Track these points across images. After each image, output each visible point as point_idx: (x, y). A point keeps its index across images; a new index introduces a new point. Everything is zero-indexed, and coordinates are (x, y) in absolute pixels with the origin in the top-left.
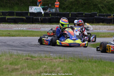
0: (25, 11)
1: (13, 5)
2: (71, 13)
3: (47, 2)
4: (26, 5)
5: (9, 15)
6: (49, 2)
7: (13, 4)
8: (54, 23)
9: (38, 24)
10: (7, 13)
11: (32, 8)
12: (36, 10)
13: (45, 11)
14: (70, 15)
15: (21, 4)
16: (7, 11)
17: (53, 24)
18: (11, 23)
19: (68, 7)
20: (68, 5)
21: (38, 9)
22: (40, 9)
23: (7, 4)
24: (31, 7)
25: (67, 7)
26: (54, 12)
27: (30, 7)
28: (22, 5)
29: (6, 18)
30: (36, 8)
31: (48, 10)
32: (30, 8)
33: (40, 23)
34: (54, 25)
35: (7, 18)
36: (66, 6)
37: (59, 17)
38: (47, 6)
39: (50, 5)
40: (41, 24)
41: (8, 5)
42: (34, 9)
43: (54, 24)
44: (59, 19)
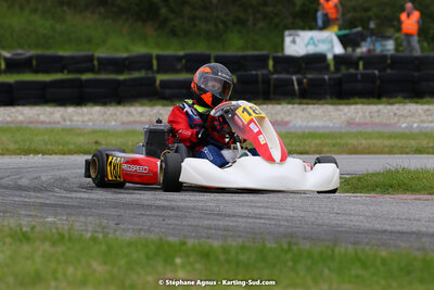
0: (256, 53)
1: (221, 26)
3: (367, 10)
4: (277, 26)
6: (374, 9)
7: (223, 22)
8: (358, 100)
9: (289, 103)
10: (179, 59)
11: (297, 39)
12: (316, 46)
13: (354, 51)
16: (181, 53)
17: (352, 101)
18: (176, 103)
21: (323, 41)
22: (331, 41)
23: (197, 22)
24: (292, 32)
26: (392, 52)
27: (287, 33)
28: (261, 25)
29: (158, 82)
30: (312, 38)
31: (363, 44)
32: (288, 40)
33: (298, 101)
34: (353, 107)
35: (162, 82)
37: (376, 72)
38: (359, 29)
39: (372, 25)
40: (300, 104)
41: (203, 26)
42: (306, 40)
43: (356, 103)
44: (378, 82)
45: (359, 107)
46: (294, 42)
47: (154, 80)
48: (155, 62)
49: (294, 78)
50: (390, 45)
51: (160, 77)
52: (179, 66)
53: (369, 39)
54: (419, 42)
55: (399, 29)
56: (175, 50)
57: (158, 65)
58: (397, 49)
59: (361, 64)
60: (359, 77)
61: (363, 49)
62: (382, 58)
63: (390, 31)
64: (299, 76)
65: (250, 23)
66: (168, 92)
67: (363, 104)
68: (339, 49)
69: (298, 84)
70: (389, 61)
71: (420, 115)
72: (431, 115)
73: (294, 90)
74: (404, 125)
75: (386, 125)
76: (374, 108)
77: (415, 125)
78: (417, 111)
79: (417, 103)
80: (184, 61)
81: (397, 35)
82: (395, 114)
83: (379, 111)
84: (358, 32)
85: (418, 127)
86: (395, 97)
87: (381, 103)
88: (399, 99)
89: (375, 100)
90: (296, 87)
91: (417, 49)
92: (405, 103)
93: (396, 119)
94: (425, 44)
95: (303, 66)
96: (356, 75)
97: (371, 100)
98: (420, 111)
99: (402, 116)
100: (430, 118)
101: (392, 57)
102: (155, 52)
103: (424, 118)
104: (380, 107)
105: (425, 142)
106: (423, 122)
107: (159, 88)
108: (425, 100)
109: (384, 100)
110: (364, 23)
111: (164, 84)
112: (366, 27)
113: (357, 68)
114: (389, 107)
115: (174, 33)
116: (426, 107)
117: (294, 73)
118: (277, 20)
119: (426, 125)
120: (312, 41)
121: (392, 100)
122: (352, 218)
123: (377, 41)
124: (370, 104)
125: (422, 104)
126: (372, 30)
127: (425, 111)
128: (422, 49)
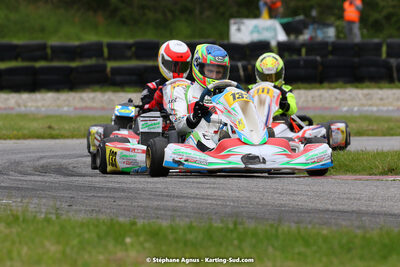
0: (203, 41)
1: (169, 15)
2: (389, 40)
4: (223, 14)
5: (138, 57)
7: (171, 11)
8: (300, 85)
10: (129, 47)
11: (243, 28)
12: (258, 32)
13: (297, 37)
14: (384, 49)
15: (201, 13)
16: (131, 41)
17: (295, 86)
18: (127, 89)
19: (394, 19)
20: (391, 10)
21: (267, 29)
22: (275, 30)
23: (147, 11)
24: (238, 20)
25: (388, 17)
27: (232, 21)
28: (208, 13)
29: (109, 69)
30: (256, 27)
31: (305, 31)
32: (233, 28)
34: (296, 91)
36: (385, 13)
37: (318, 58)
38: (301, 17)
39: (314, 13)
41: (151, 15)
42: (251, 28)
44: (320, 68)
45: (302, 92)
46: (239, 30)
47: (105, 67)
48: (106, 51)
49: (240, 64)
50: (331, 33)
51: (111, 65)
52: (129, 53)
53: (311, 27)
54: (360, 29)
55: (341, 17)
56: (124, 38)
57: (109, 53)
58: (337, 36)
59: (304, 51)
60: (302, 63)
61: (305, 37)
62: (324, 45)
63: (332, 19)
64: (245, 63)
65: (197, 11)
66: (118, 78)
67: (306, 88)
68: (282, 37)
69: (244, 70)
70: (330, 48)
71: (360, 99)
72: (371, 99)
73: (240, 76)
74: (345, 109)
75: (326, 109)
76: (316, 93)
77: (356, 109)
78: (357, 94)
79: (357, 87)
80: (133, 49)
81: (338, 23)
82: (337, 99)
83: (320, 96)
84: (300, 21)
85: (359, 110)
86: (337, 82)
87: (323, 88)
88: (340, 83)
89: (318, 85)
90: (242, 73)
91: (357, 36)
92: (345, 88)
93: (337, 102)
94: (365, 31)
95: (248, 53)
96: (299, 61)
97: (313, 85)
98: (360, 96)
99: (343, 100)
100: (370, 102)
101: (333, 43)
102: (106, 40)
103: (364, 101)
104: (323, 92)
105: (364, 125)
106: (363, 105)
107: (109, 75)
108: (364, 85)
109: (326, 84)
110: (306, 11)
111: (115, 71)
112: (307, 15)
113: (299, 54)
114: (330, 92)
115: (124, 22)
116: (366, 91)
117: (239, 60)
118: (222, 9)
119: (366, 108)
120: (256, 29)
121: (334, 85)
122: (295, 198)
123: (318, 28)
124: (311, 88)
125: (362, 88)
126: (314, 18)
127: (366, 95)
128: (362, 36)
